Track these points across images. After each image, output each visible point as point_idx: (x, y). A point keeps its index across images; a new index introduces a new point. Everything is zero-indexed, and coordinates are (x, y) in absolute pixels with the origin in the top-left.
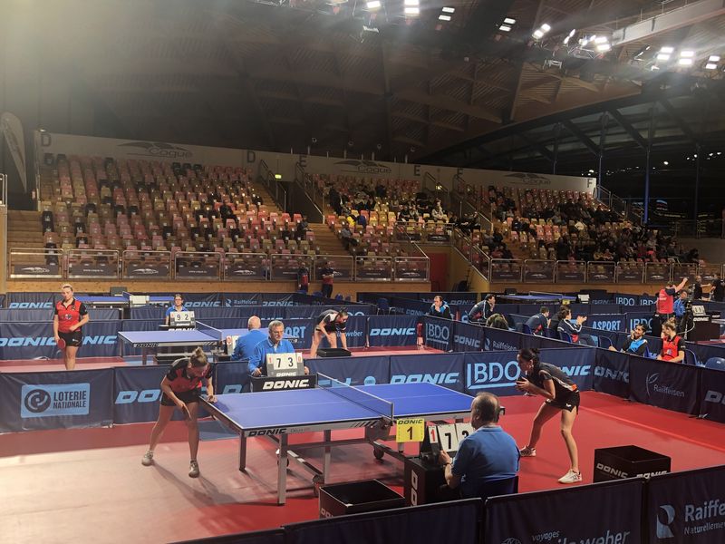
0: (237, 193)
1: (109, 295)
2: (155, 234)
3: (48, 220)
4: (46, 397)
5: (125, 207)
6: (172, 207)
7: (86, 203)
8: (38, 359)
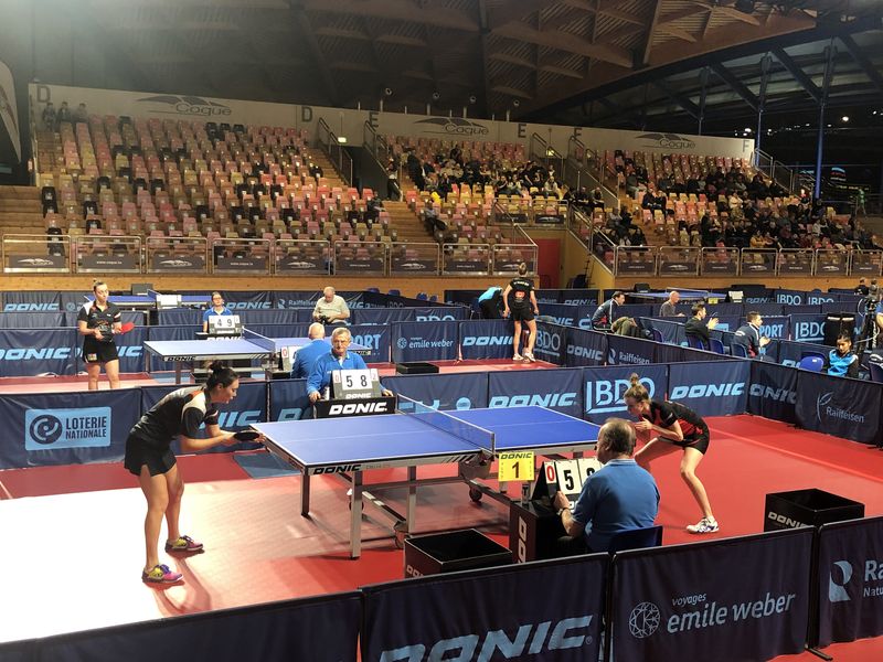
0: (290, 161)
1: (131, 293)
2: (186, 215)
3: (49, 197)
4: (57, 425)
5: (147, 181)
6: (207, 180)
7: (98, 176)
8: (43, 375)
